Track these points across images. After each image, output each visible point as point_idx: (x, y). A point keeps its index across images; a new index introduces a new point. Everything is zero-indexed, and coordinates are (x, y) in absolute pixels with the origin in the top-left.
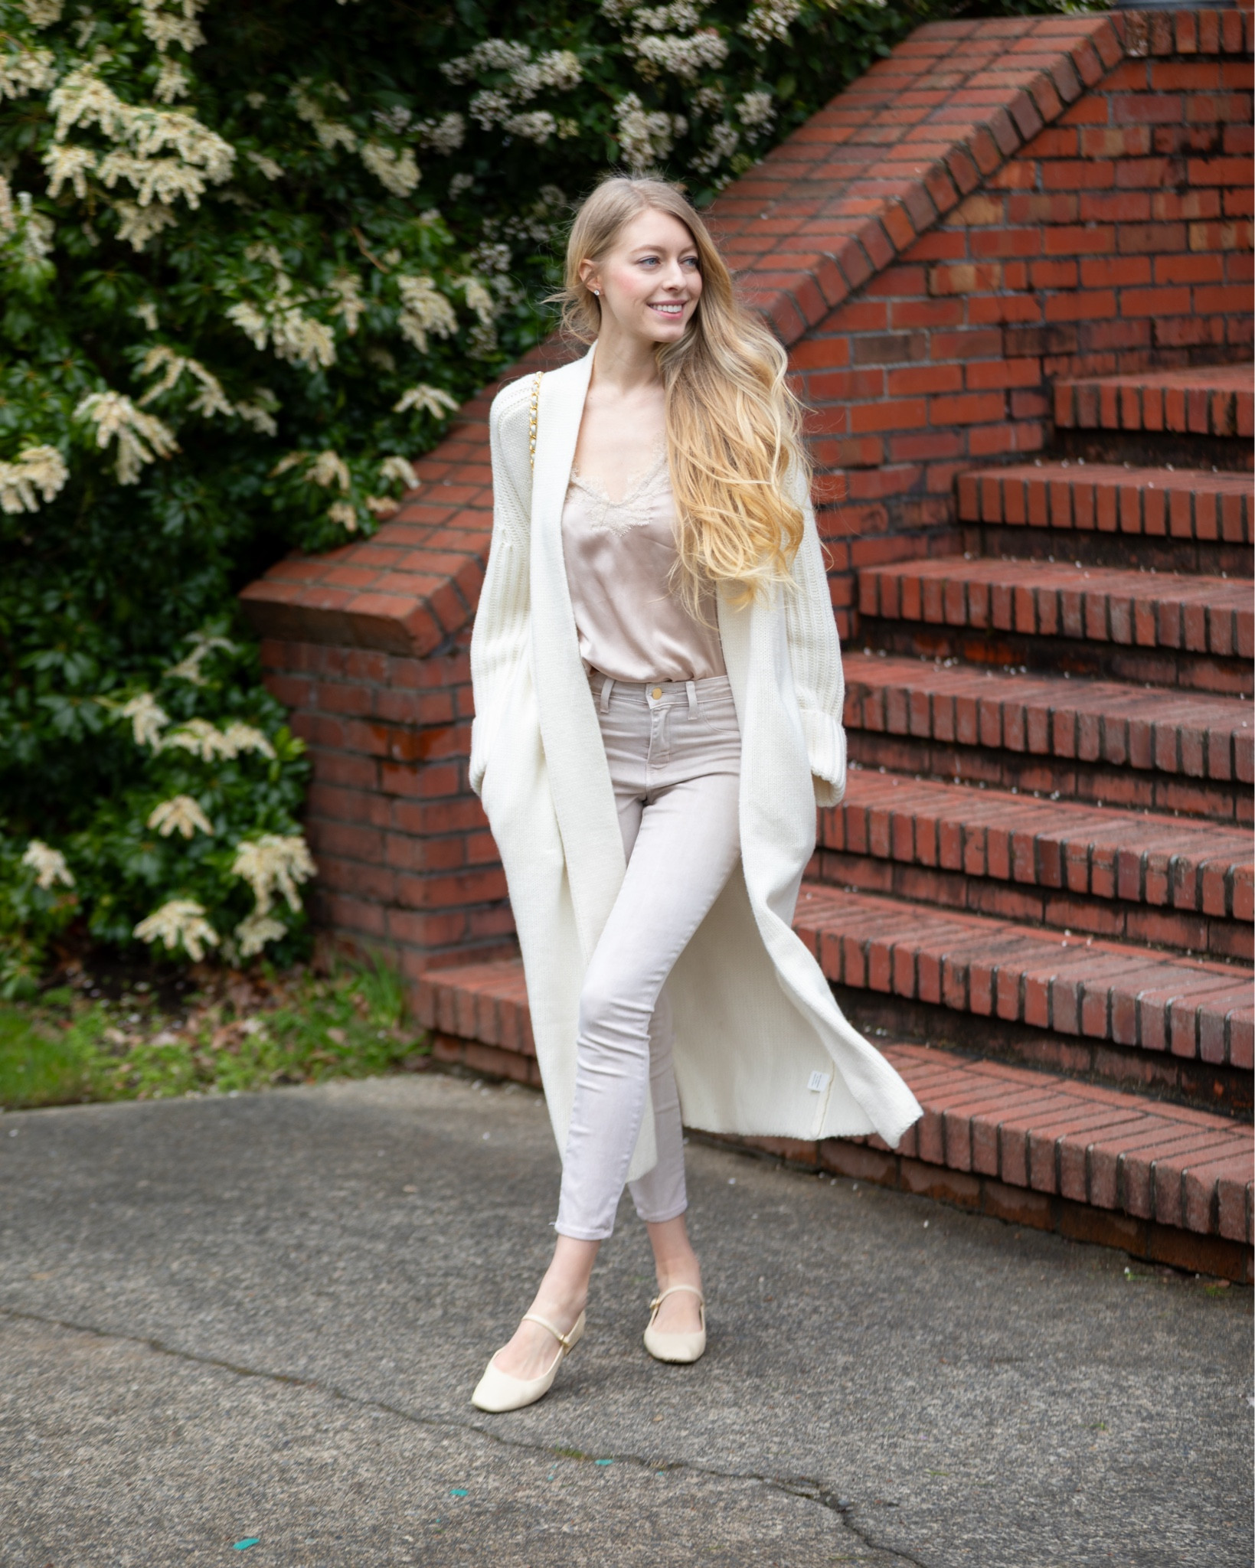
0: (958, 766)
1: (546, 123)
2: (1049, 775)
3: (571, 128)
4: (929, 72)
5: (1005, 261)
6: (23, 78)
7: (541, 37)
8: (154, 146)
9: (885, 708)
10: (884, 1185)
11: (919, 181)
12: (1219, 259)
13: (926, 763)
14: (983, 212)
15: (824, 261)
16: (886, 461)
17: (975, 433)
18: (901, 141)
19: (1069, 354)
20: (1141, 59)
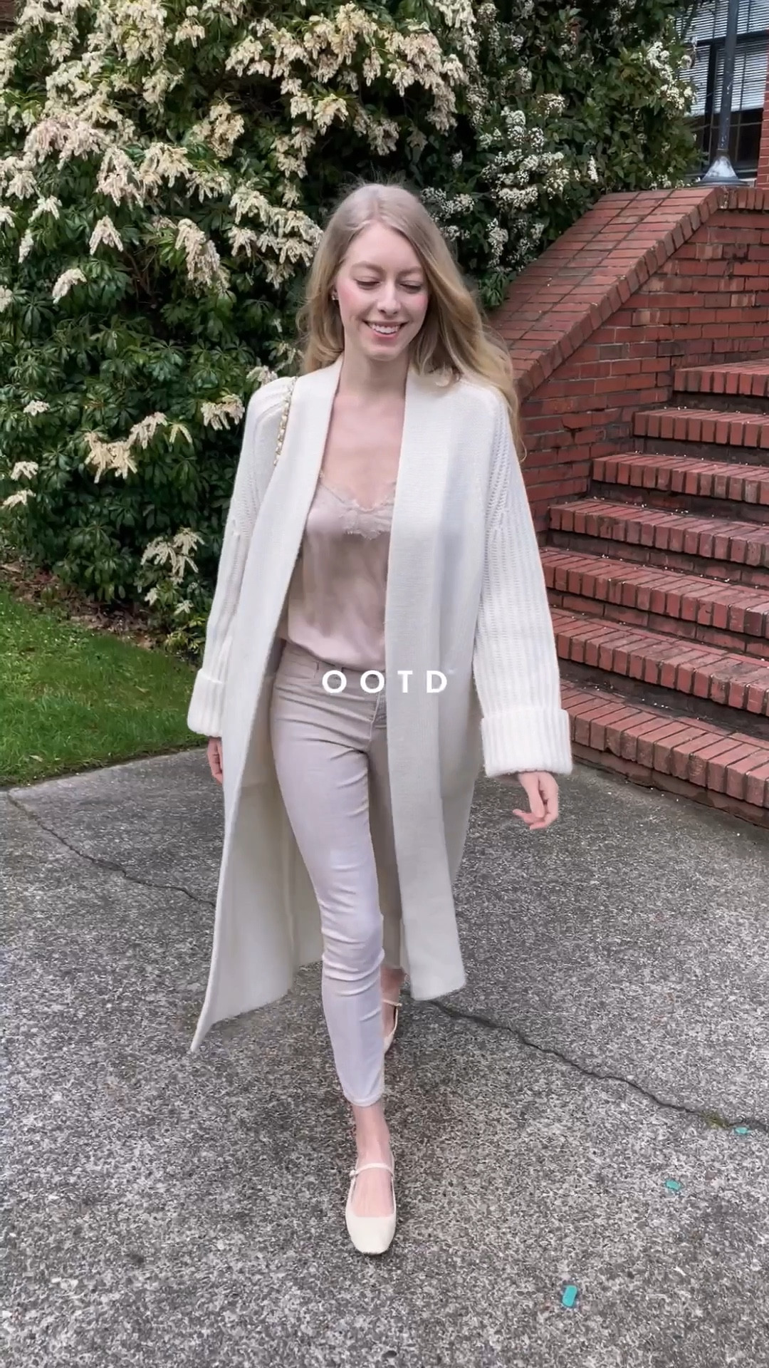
0: (667, 562)
1: (455, 231)
2: (724, 570)
3: (467, 235)
4: (618, 216)
5: (662, 309)
6: (216, 187)
7: (451, 188)
8: (288, 230)
9: (626, 531)
10: (695, 801)
11: (633, 267)
12: (740, 310)
13: (648, 558)
14: (656, 285)
15: (592, 307)
16: (608, 408)
17: (643, 393)
18: (615, 248)
19: (681, 356)
20: (724, 210)
